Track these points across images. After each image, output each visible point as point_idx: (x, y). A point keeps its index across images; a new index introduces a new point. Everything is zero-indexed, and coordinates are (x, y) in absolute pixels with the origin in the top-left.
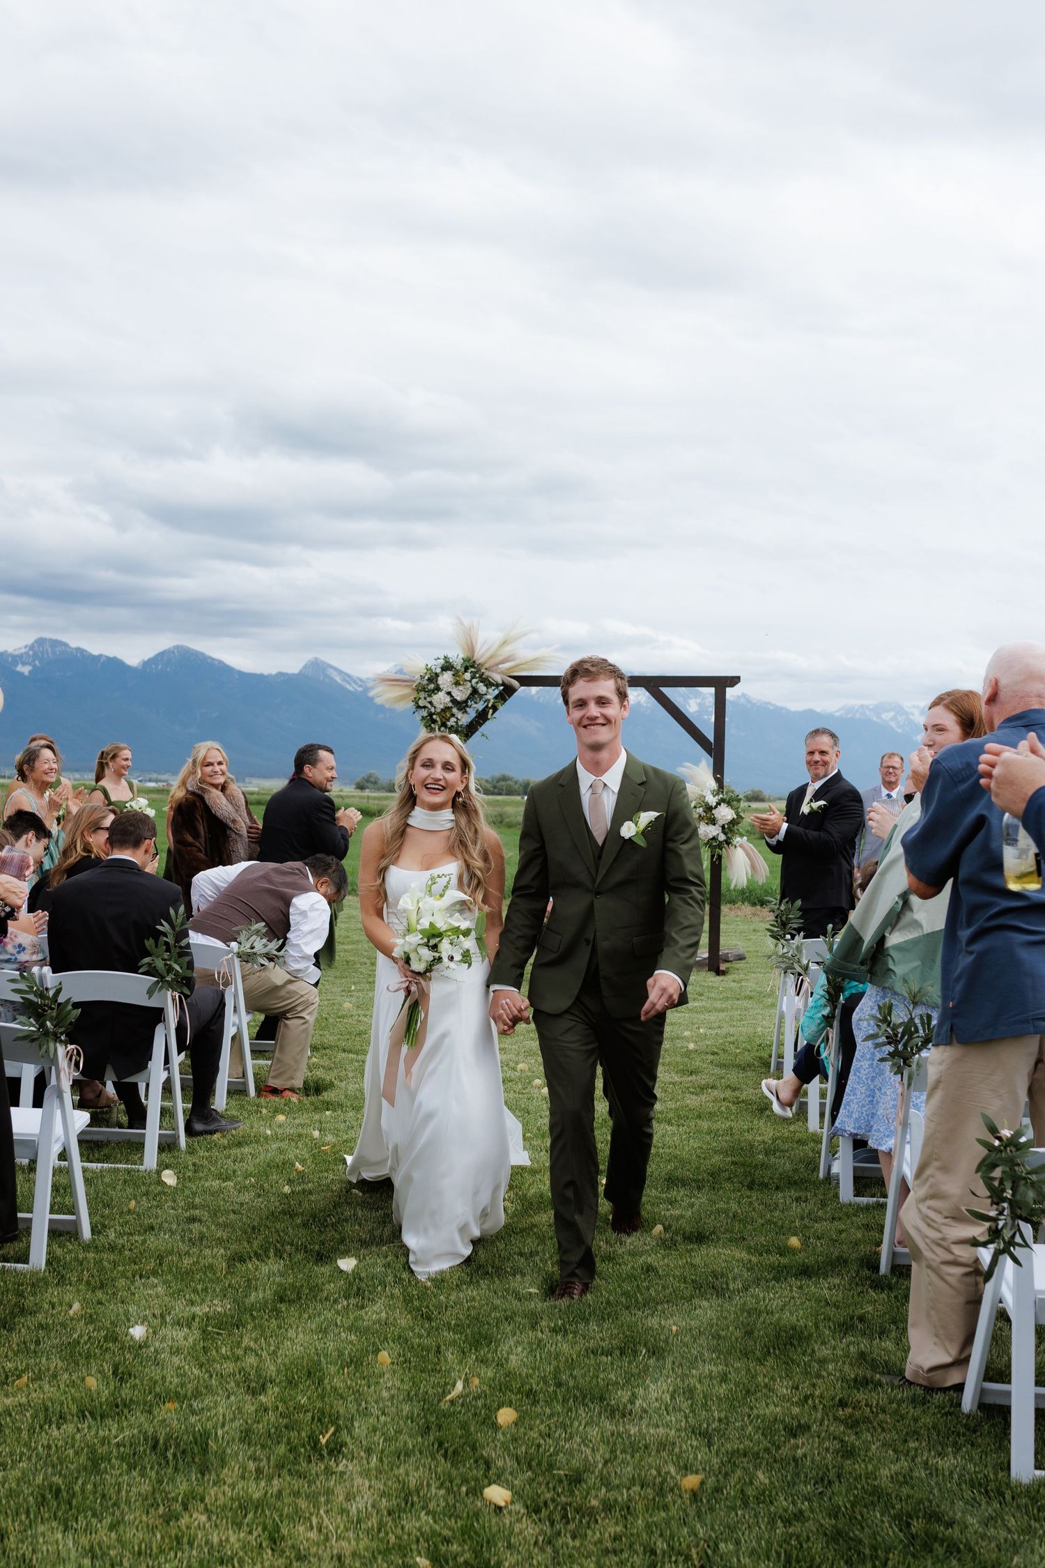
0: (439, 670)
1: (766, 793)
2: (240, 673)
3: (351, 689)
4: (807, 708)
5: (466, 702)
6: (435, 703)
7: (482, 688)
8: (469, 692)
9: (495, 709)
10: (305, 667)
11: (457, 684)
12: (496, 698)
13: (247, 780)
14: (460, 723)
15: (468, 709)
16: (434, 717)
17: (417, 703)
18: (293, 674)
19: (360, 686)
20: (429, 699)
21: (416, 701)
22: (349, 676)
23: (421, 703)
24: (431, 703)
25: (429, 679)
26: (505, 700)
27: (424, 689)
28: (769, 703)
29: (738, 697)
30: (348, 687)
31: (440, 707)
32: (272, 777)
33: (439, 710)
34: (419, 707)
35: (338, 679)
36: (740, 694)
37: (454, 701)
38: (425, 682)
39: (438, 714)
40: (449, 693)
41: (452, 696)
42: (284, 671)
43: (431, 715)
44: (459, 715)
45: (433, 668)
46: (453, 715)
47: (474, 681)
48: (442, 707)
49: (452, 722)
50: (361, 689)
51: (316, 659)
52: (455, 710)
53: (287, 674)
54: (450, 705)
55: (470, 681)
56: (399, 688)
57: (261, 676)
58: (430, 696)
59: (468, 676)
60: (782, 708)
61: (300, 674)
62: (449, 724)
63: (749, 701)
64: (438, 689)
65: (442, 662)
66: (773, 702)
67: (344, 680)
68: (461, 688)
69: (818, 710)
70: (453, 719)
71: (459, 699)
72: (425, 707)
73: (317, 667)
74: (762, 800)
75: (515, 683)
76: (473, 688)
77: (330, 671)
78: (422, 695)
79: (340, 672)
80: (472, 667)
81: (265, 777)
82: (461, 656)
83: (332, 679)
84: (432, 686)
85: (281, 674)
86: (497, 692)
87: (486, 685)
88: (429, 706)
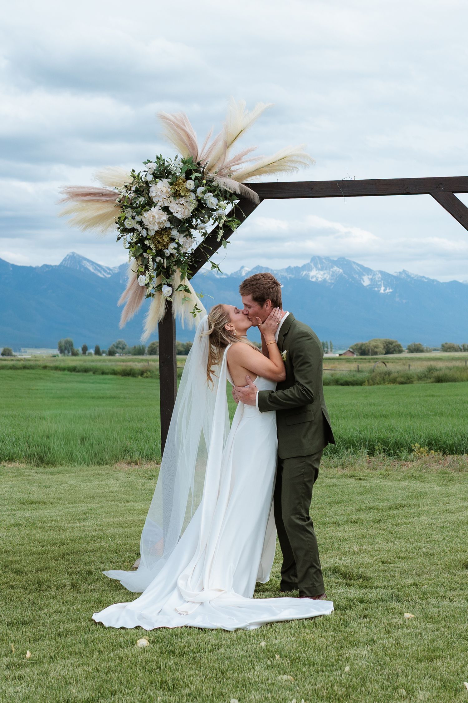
0: (150, 178)
1: (425, 346)
2: (13, 266)
3: (101, 276)
4: (452, 280)
5: (189, 220)
6: (146, 223)
7: (211, 200)
8: (194, 205)
9: (228, 231)
10: (65, 260)
11: (176, 195)
12: (229, 215)
13: (22, 350)
14: (183, 251)
15: (193, 232)
16: (147, 242)
17: (122, 224)
18: (56, 266)
19: (109, 274)
20: (138, 218)
21: (121, 222)
22: (99, 266)
23: (128, 224)
24: (141, 223)
25: (137, 191)
26: (242, 220)
27: (131, 205)
28: (424, 277)
29: (400, 273)
30: (99, 274)
31: (154, 228)
32: (42, 347)
33: (152, 233)
34: (125, 230)
35: (91, 269)
36: (401, 271)
37: (173, 219)
38: (132, 195)
39: (153, 238)
40: (166, 209)
41: (170, 213)
42: (48, 263)
43: (141, 240)
44: (181, 239)
45: (143, 174)
46: (173, 240)
47: (200, 190)
48: (156, 228)
49: (171, 249)
50: (109, 276)
51: (73, 253)
52: (174, 233)
53: (51, 266)
54: (168, 225)
55: (195, 191)
56: (97, 205)
57: (31, 268)
58: (139, 213)
59: (190, 184)
60: (433, 281)
61: (60, 266)
62: (167, 252)
63: (408, 276)
64: (150, 203)
65: (154, 166)
66: (427, 276)
67: (96, 269)
68: (182, 200)
69: (461, 281)
70: (173, 245)
71: (179, 216)
72: (133, 230)
73: (74, 259)
74: (422, 351)
75: (254, 195)
76: (199, 200)
77: (85, 263)
78: (129, 213)
79: (92, 263)
80: (197, 171)
81: (37, 347)
82: (180, 157)
83: (86, 269)
84: (142, 200)
85: (46, 266)
86: (230, 208)
87: (216, 196)
88: (139, 228)
